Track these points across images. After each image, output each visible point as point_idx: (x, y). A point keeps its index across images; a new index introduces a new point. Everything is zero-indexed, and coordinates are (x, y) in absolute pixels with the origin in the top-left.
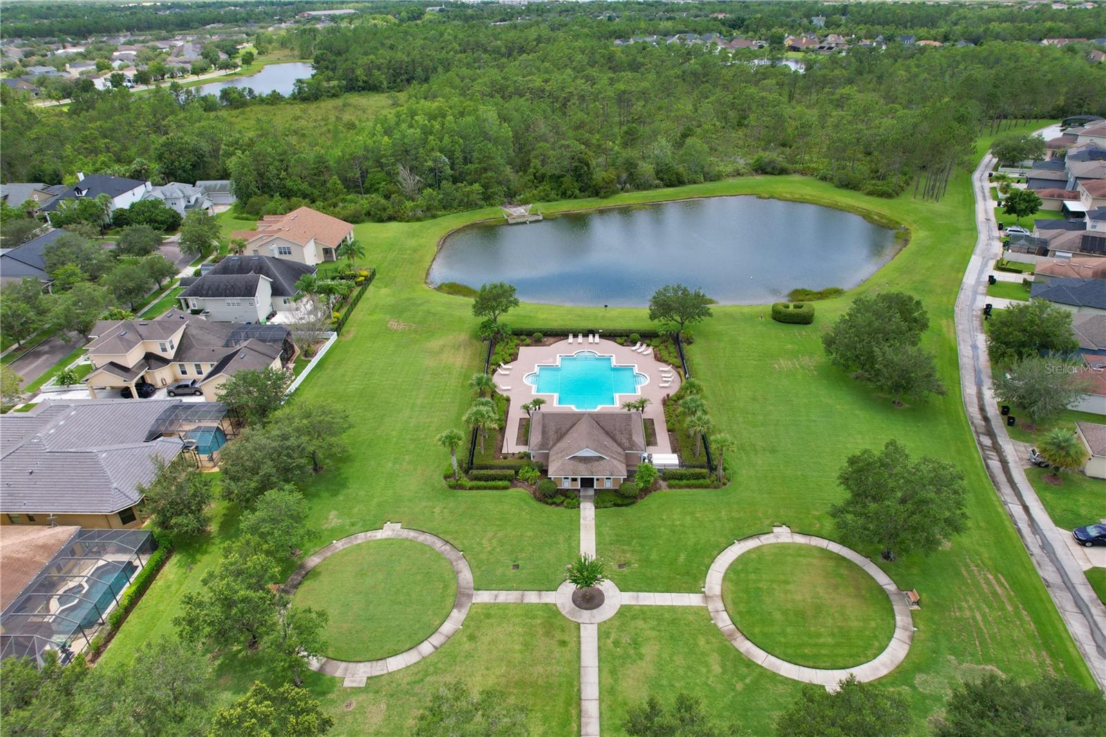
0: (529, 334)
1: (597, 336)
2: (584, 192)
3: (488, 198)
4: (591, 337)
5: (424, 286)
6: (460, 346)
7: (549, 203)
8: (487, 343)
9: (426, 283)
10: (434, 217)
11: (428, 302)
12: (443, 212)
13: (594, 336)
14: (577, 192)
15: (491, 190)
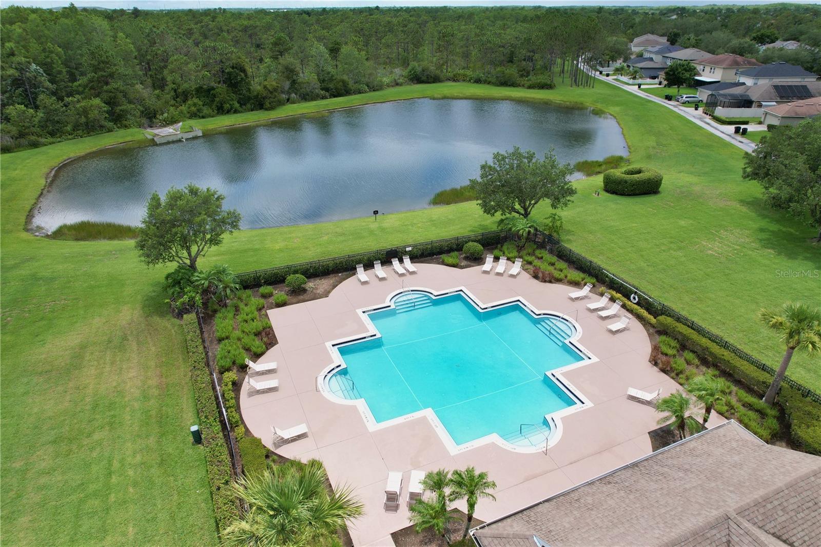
0: (276, 279)
1: (407, 260)
2: (245, 105)
3: (118, 119)
4: (395, 262)
5: (24, 235)
6: (125, 338)
7: (204, 120)
8: (191, 317)
9: (27, 230)
10: (35, 145)
11: (31, 259)
12: (50, 140)
13: (401, 261)
14: (237, 105)
15: (121, 108)
